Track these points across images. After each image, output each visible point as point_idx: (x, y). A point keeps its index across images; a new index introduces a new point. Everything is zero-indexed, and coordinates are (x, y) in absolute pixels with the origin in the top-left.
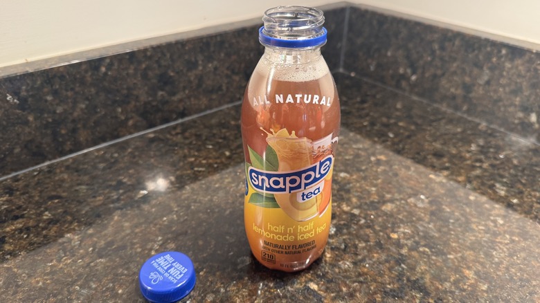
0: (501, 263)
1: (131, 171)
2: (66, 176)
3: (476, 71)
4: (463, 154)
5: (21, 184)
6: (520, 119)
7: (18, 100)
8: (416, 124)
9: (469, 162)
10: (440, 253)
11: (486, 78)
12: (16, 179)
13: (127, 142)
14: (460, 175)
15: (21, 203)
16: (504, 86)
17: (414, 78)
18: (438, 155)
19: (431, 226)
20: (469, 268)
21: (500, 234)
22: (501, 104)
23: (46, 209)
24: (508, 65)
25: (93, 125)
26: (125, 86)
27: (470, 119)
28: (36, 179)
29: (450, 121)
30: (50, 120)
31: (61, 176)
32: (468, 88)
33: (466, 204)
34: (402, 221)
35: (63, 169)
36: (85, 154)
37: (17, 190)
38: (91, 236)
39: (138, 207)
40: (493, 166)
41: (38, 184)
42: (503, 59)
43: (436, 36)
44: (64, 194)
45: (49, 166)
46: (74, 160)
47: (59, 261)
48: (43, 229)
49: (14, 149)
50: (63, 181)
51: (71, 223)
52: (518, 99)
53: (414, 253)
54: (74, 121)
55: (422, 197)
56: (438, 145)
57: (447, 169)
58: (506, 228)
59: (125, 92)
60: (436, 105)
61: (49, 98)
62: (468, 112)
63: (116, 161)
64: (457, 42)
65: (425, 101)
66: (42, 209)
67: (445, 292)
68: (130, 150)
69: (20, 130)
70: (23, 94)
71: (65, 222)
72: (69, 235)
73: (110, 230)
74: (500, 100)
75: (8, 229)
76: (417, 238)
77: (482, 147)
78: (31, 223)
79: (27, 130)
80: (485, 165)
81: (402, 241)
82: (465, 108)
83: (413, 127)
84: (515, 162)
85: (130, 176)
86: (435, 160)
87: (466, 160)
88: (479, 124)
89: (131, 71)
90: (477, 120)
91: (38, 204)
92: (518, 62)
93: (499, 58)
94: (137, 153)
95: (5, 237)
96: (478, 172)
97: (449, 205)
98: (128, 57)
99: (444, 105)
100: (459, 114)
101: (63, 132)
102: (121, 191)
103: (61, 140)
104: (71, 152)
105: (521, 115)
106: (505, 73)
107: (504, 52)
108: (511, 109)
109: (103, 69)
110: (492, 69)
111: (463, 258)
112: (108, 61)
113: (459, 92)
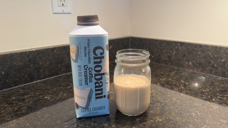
0: (183, 96)
1: (64, 82)
2: (42, 85)
3: (171, 51)
4: (170, 74)
5: (27, 87)
6: (187, 64)
7: (29, 59)
8: (155, 69)
9: (172, 76)
10: (164, 95)
11: (175, 53)
12: (25, 86)
13: (61, 76)
14: (170, 79)
15: (28, 91)
16: (180, 55)
17: (153, 57)
18: (162, 75)
19: (162, 90)
20: (174, 98)
21: (183, 90)
22: (180, 60)
23: (37, 92)
24: (180, 48)
25: (50, 69)
26: (62, 57)
27: (172, 67)
28: (32, 86)
29: (166, 67)
30: (37, 67)
31: (40, 85)
32: (170, 57)
33: (172, 85)
34: (152, 89)
35: (41, 83)
36: (47, 80)
37: (26, 88)
38: (54, 97)
39: (69, 90)
40: (180, 76)
41: (33, 87)
42: (179, 47)
43: (158, 42)
44: (43, 89)
45: (35, 83)
46: (44, 81)
47: (45, 103)
48: (37, 96)
49: (25, 76)
50: (41, 86)
51: (46, 95)
52: (185, 58)
53: (157, 95)
54: (45, 68)
55: (158, 84)
56: (162, 73)
57: (165, 78)
58: (184, 89)
59: (62, 59)
60: (161, 64)
61: (38, 59)
62: (171, 65)
63: (58, 81)
64: (165, 44)
65: (157, 63)
66: (36, 92)
67: (167, 102)
68: (62, 78)
69: (28, 69)
70: (30, 57)
71: (44, 94)
72: (46, 97)
73: (60, 95)
74: (180, 59)
75: (25, 97)
76: (157, 92)
77: (176, 73)
78: (33, 95)
79: (30, 70)
80: (177, 76)
81: (153, 93)
82: (170, 64)
83: (154, 69)
84: (187, 75)
85: (64, 83)
86: (161, 76)
87: (171, 75)
88: (175, 68)
89: (64, 53)
90: (174, 67)
91: (34, 91)
92: (183, 47)
93: (178, 46)
94: (65, 78)
95: (24, 99)
96: (175, 78)
97: (167, 85)
98: (63, 48)
99: (163, 63)
100: (168, 66)
101: (41, 71)
102: (62, 87)
103: (40, 74)
104: (43, 78)
105: (187, 63)
106: (180, 51)
107: (179, 44)
108: (184, 62)
109: (55, 51)
110: (176, 50)
111: (172, 96)
112: (57, 49)
113: (167, 59)
